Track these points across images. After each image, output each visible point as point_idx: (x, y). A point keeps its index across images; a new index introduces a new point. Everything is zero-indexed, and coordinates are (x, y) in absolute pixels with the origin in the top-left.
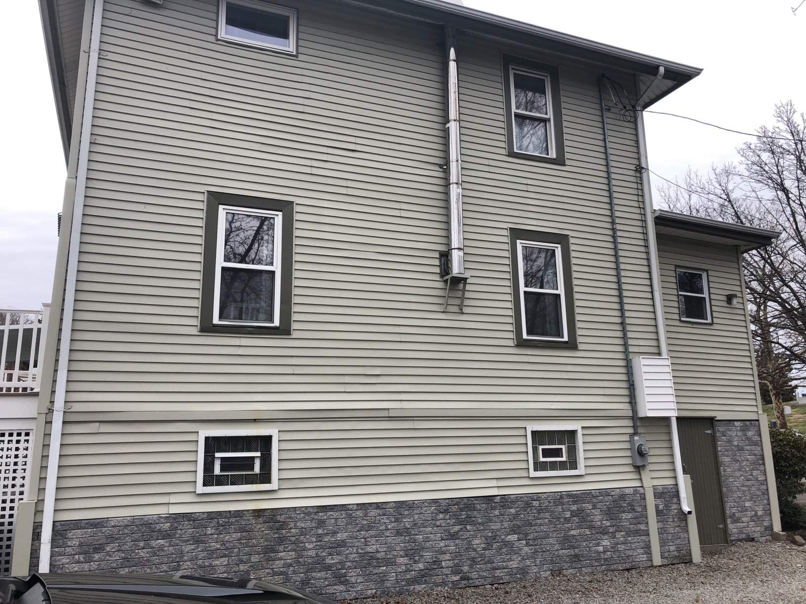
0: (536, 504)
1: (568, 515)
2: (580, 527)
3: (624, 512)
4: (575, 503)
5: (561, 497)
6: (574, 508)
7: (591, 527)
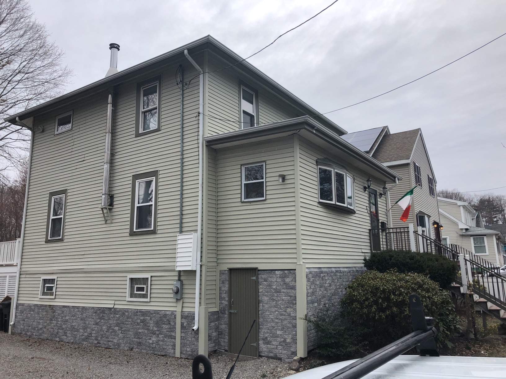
0: (126, 314)
1: (139, 321)
2: (143, 328)
3: (164, 324)
4: (143, 315)
5: (137, 312)
6: (142, 318)
7: (148, 330)
